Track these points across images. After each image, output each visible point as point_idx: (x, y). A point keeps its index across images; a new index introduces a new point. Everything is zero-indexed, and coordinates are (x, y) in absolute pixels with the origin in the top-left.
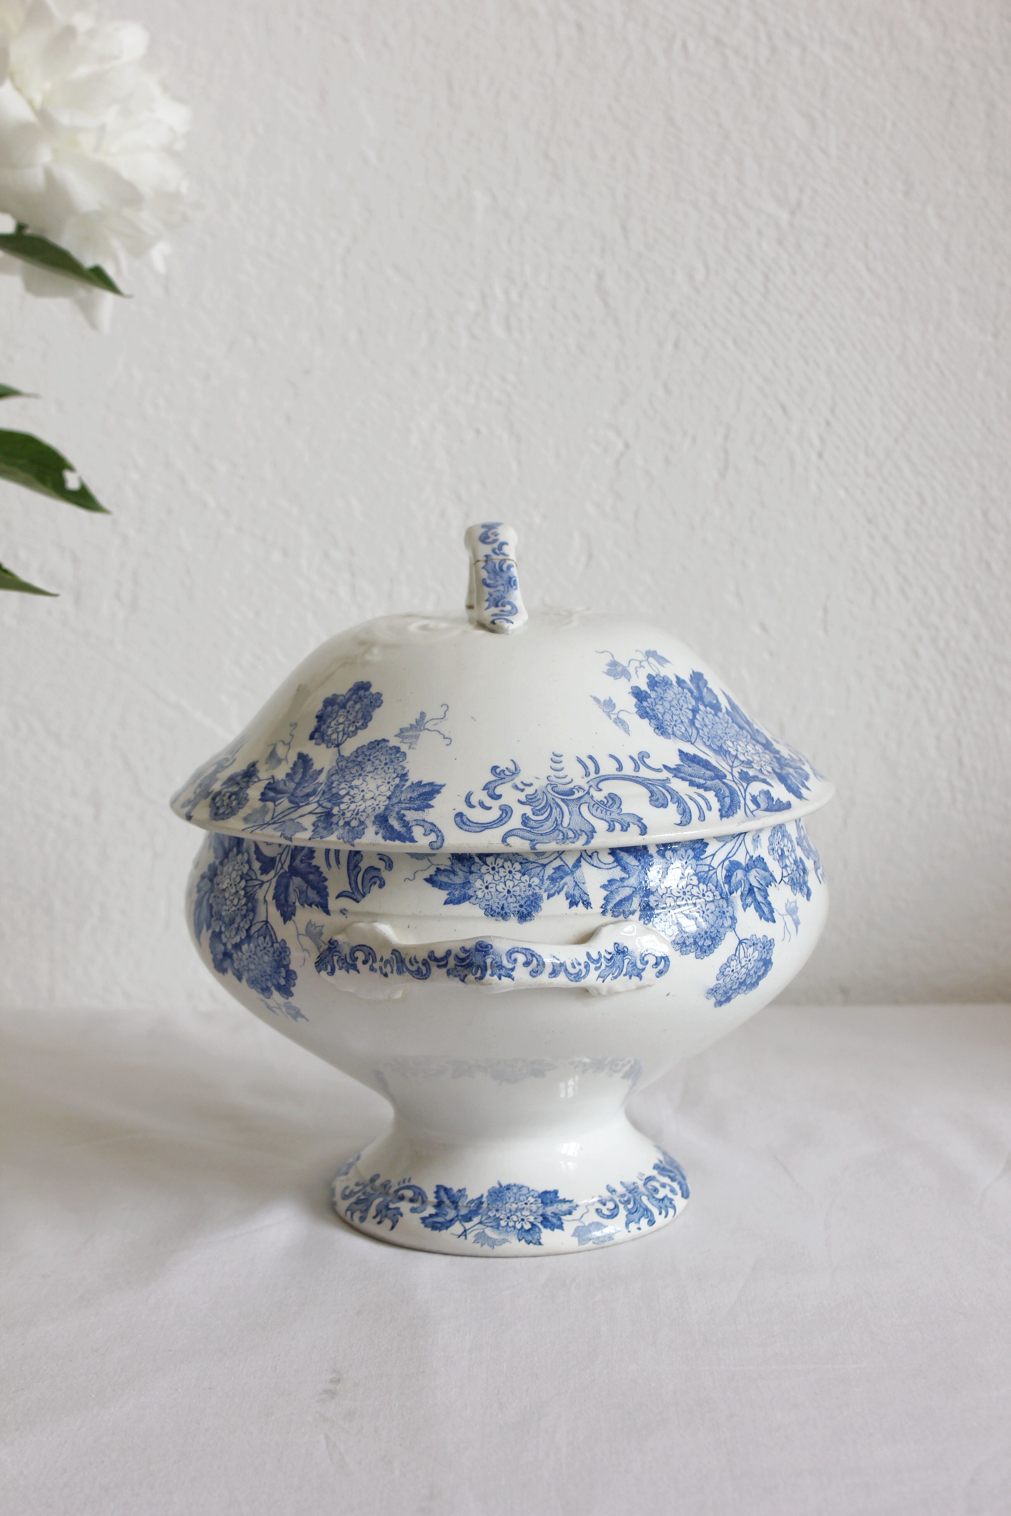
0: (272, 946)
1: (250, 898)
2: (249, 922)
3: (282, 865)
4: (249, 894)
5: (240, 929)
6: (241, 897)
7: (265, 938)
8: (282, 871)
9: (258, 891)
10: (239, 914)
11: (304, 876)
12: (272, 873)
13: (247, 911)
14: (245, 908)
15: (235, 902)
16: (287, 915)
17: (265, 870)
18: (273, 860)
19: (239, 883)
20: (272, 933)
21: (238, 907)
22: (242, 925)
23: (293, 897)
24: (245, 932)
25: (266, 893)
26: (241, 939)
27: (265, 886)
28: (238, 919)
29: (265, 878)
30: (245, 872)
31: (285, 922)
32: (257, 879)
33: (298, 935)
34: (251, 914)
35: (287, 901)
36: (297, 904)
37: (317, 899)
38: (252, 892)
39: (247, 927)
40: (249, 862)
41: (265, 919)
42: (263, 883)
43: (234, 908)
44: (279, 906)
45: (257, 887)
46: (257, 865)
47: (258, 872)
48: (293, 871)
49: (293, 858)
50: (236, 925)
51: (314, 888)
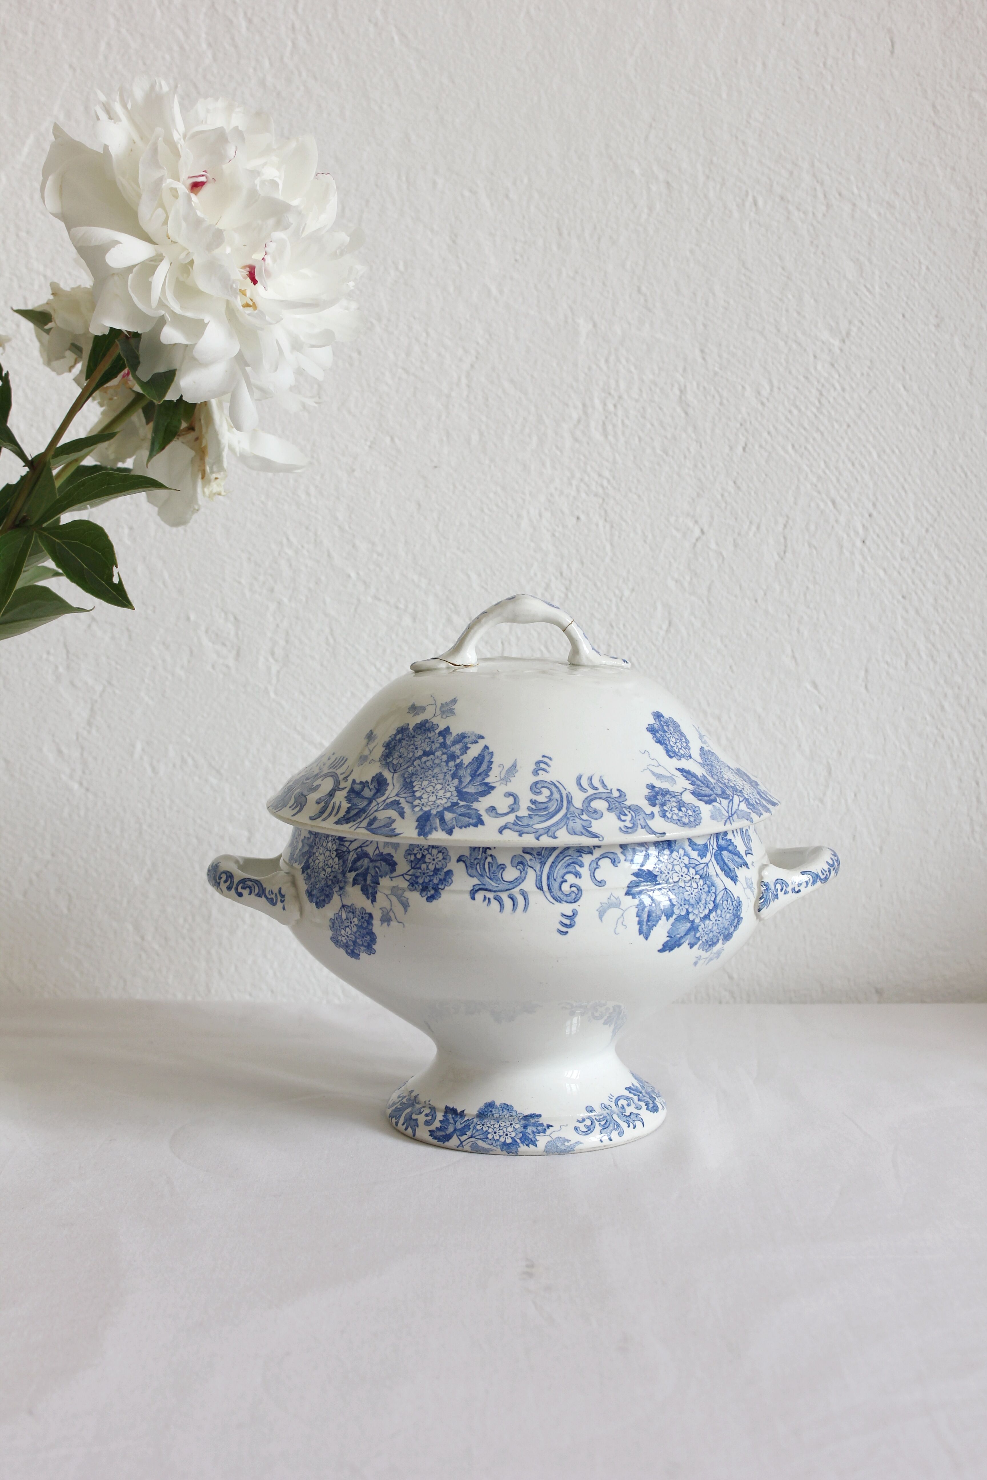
0: (732, 905)
1: (705, 877)
2: (714, 895)
3: (713, 847)
4: (704, 875)
5: (707, 902)
6: (697, 880)
7: (727, 901)
8: (714, 851)
9: (708, 870)
10: (703, 893)
11: (726, 849)
12: (709, 855)
13: (709, 887)
14: (705, 886)
15: (695, 885)
16: (734, 879)
17: (702, 855)
18: (705, 845)
19: (688, 871)
20: (731, 895)
21: (699, 888)
22: (708, 899)
23: (732, 866)
24: (712, 903)
25: (714, 869)
26: (710, 910)
27: (710, 865)
28: (704, 896)
29: (705, 860)
30: (687, 863)
31: (735, 883)
32: (701, 864)
33: (744, 889)
34: (713, 888)
35: (730, 869)
36: (736, 868)
37: (741, 861)
38: (705, 873)
39: (713, 899)
40: (686, 854)
41: (724, 888)
42: (707, 864)
43: (696, 891)
44: (727, 874)
45: (705, 868)
46: (694, 854)
47: (699, 858)
48: (721, 848)
49: (717, 839)
50: (703, 902)
51: (735, 854)
